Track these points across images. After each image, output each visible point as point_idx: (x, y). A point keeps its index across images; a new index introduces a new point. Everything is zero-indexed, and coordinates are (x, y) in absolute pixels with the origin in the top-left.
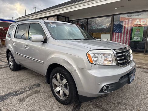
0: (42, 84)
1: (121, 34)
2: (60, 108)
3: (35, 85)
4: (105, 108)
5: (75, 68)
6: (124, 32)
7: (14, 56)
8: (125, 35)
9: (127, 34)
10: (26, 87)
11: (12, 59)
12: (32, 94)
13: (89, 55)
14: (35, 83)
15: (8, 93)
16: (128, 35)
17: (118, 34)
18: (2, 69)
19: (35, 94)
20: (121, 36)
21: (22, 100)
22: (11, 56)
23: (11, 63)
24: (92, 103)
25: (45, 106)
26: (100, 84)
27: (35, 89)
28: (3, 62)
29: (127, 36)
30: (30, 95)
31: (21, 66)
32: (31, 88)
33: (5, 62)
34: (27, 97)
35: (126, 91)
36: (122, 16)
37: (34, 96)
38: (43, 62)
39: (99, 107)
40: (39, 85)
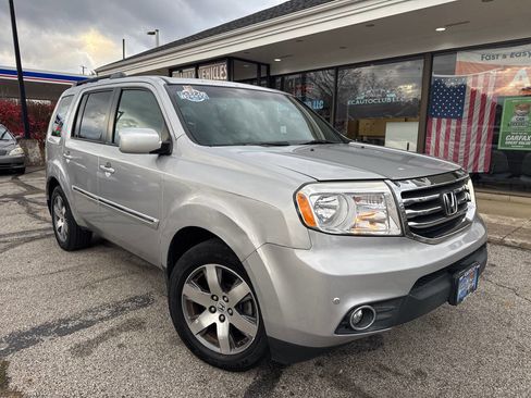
0: (156, 297)
1: (459, 123)
2: (205, 382)
3: (132, 300)
4: (366, 389)
5: (256, 242)
6: (471, 116)
7: (70, 199)
8: (475, 126)
9: (481, 122)
10: (102, 307)
11: (64, 210)
12: (120, 329)
13: (303, 198)
14: (132, 294)
15: (39, 324)
16: (485, 126)
17: (449, 123)
18: (30, 244)
19: (127, 329)
20: (458, 132)
21: (81, 350)
22: (59, 198)
23: (60, 224)
24: (320, 370)
25: (157, 372)
26: (337, 302)
27: (131, 315)
28: (39, 218)
29: (480, 130)
30: (112, 333)
31: (94, 235)
32: (118, 309)
33: (45, 220)
34: (102, 339)
35: (454, 331)
36: (461, 58)
37: (123, 337)
38: (155, 220)
39: (342, 383)
40: (145, 301)
